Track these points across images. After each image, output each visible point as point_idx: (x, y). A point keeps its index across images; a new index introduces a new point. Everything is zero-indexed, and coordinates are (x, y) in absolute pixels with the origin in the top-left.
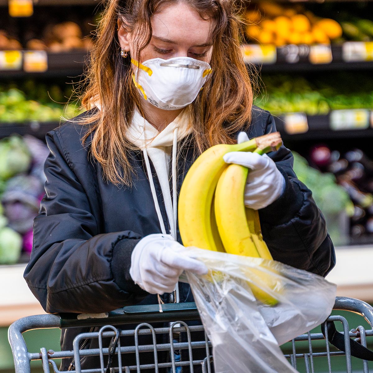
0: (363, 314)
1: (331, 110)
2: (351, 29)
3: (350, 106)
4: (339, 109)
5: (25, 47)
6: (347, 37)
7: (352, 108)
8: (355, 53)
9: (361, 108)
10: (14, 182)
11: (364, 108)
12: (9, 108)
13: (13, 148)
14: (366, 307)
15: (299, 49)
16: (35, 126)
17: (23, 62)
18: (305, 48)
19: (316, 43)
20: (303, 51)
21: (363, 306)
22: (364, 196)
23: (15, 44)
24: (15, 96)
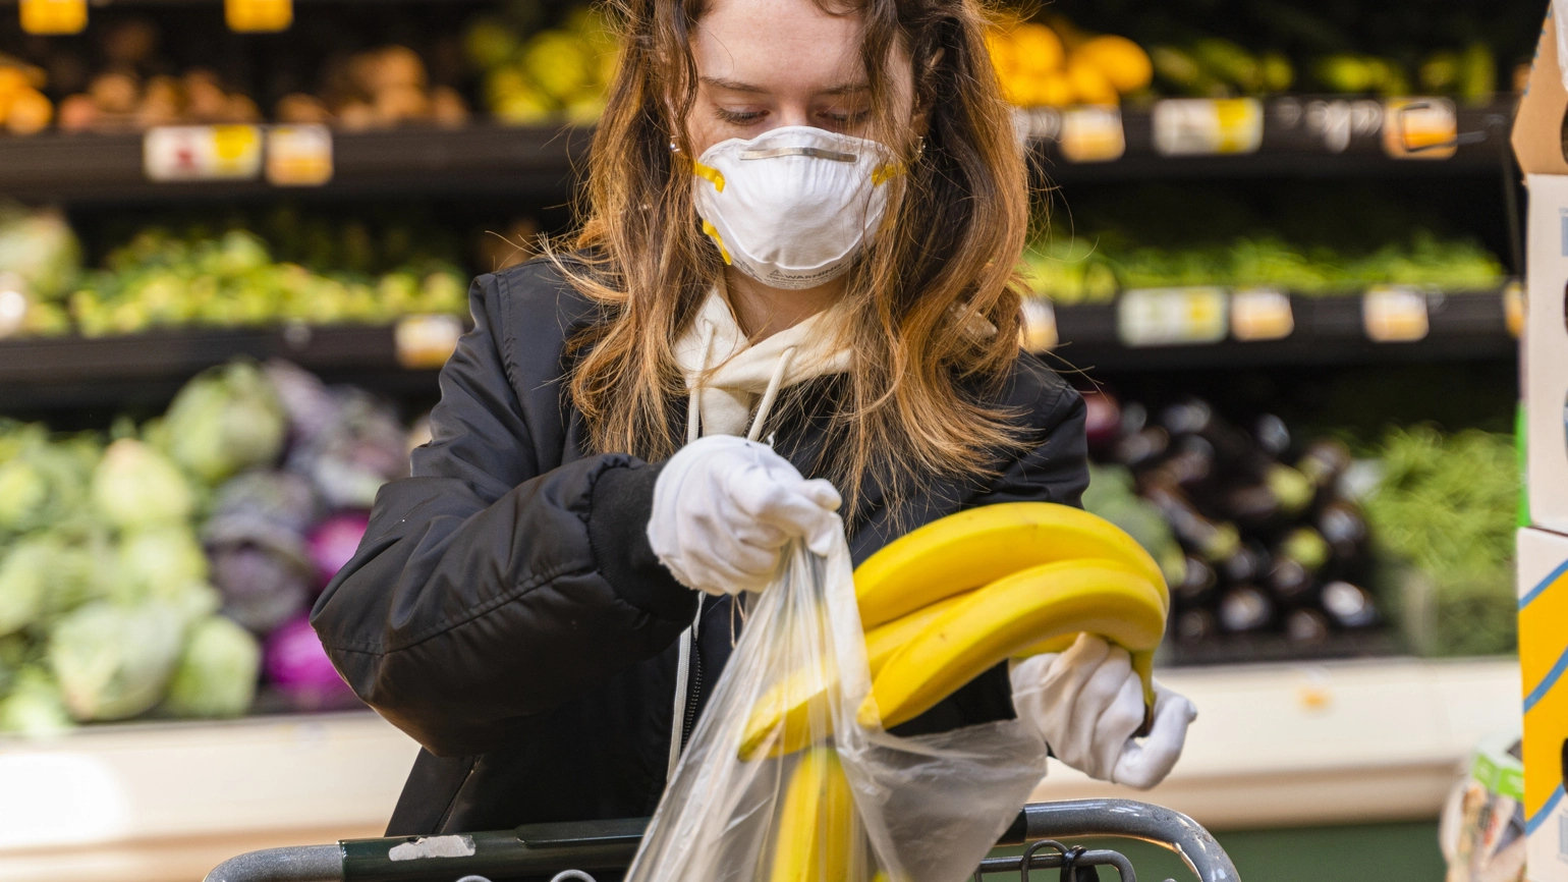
0: (1178, 846)
1: (1121, 290)
2: (1178, 65)
3: (1174, 278)
4: (1144, 287)
5: (269, 115)
6: (1166, 88)
7: (1180, 285)
8: (1187, 130)
9: (1204, 284)
10: (239, 492)
11: (1212, 284)
12: (227, 284)
13: (235, 397)
14: (1186, 828)
15: (1032, 119)
16: (297, 334)
17: (265, 156)
18: (1048, 119)
19: (1079, 103)
20: (1043, 125)
21: (1178, 824)
22: (1213, 529)
23: (241, 107)
24: (241, 253)
